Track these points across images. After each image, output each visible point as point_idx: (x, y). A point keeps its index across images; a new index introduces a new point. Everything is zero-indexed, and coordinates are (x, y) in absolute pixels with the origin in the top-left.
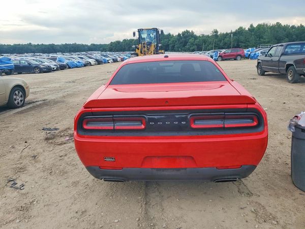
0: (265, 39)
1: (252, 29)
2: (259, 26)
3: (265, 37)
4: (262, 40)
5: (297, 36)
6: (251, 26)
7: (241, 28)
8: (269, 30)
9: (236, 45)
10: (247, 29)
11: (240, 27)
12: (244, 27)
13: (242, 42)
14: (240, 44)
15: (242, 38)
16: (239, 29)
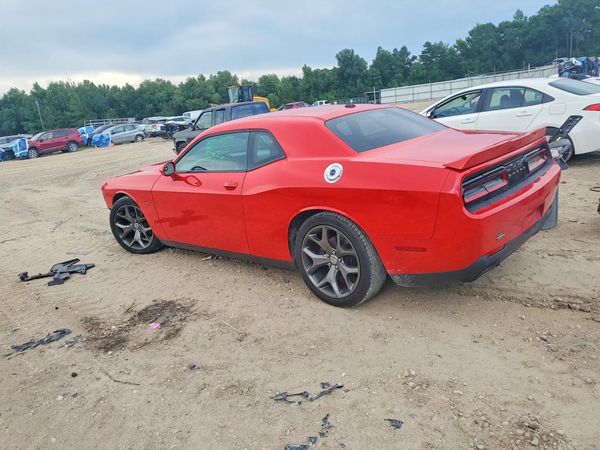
0: (73, 111)
1: (39, 93)
2: (53, 86)
3: (72, 108)
4: (68, 113)
5: (128, 105)
6: (36, 86)
7: (14, 91)
8: (76, 95)
9: (14, 127)
10: (28, 93)
11: (12, 90)
12: (20, 89)
13: (27, 120)
14: (23, 123)
15: (25, 112)
16: (10, 93)
